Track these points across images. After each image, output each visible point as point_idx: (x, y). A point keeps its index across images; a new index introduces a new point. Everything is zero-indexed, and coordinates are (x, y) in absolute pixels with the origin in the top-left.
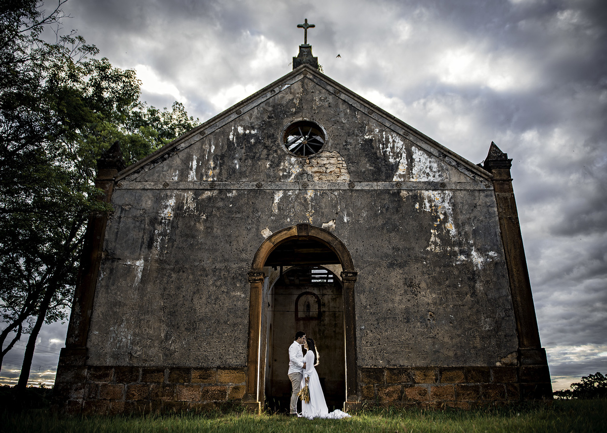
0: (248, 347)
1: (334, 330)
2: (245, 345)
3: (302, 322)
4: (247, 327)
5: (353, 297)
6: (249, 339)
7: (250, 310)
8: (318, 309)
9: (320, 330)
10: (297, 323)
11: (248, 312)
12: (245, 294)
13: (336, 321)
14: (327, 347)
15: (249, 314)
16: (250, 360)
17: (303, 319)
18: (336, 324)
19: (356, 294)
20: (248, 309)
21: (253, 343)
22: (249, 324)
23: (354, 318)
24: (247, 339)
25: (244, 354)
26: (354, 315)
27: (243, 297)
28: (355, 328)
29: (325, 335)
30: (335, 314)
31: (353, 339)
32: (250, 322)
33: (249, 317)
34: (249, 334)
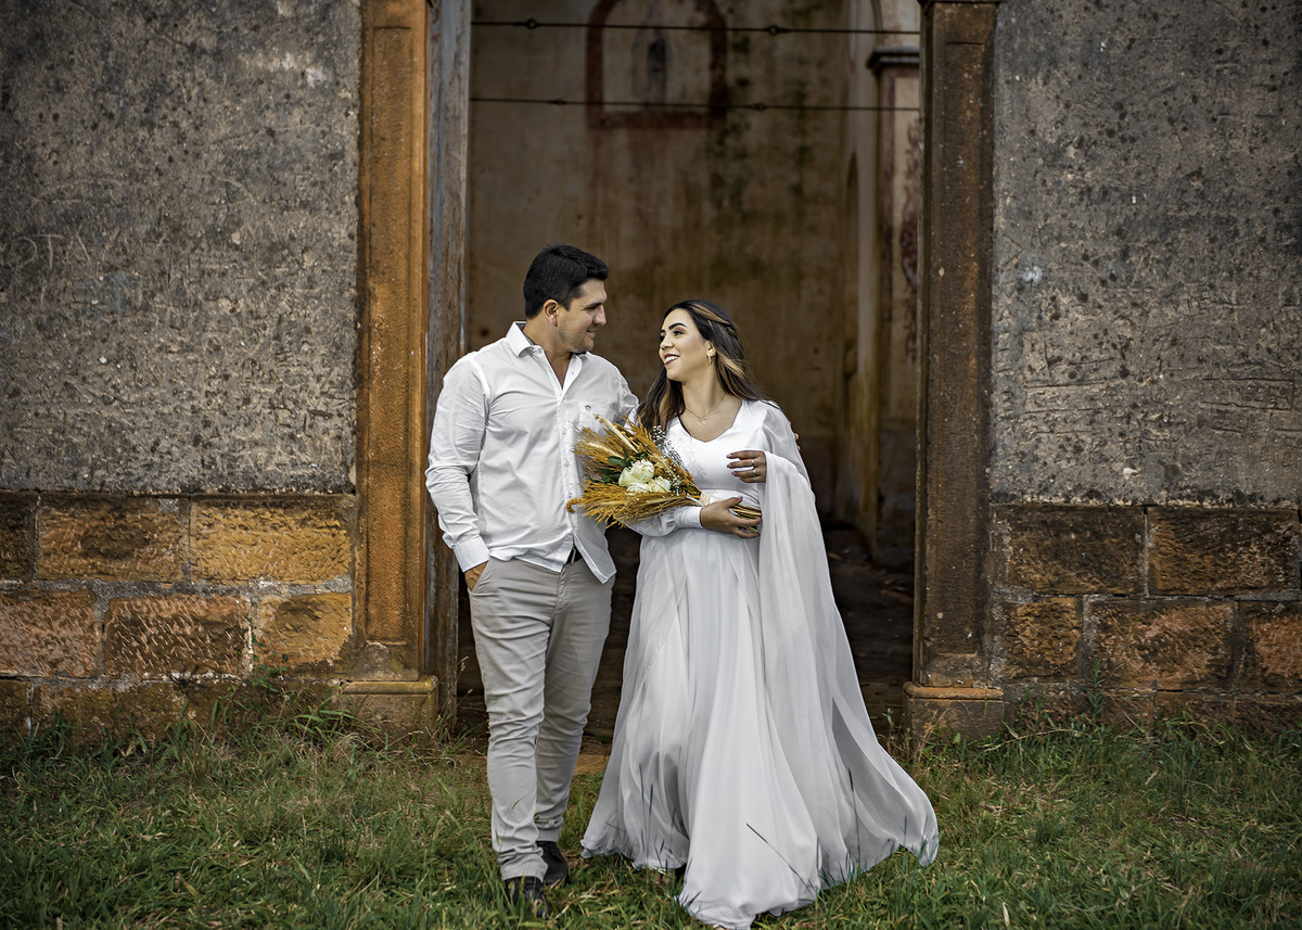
0: (360, 378)
1: (794, 179)
2: (342, 371)
3: (621, 138)
4: (350, 266)
5: (987, 94)
6: (363, 333)
7: (360, 164)
8: (713, 66)
9: (717, 181)
10: (597, 143)
11: (352, 176)
12: (329, 63)
13: (802, 132)
14: (756, 268)
15: (359, 187)
16: (371, 454)
17: (632, 121)
18: (803, 150)
19: (1002, 73)
20: (352, 154)
21: (385, 356)
22: (361, 250)
23: (987, 216)
24: (350, 337)
25: (337, 421)
26: (987, 198)
27: (320, 88)
28: (986, 279)
29: (747, 206)
30: (801, 96)
31: (971, 342)
32: (363, 236)
33: (358, 203)
34: (362, 302)
